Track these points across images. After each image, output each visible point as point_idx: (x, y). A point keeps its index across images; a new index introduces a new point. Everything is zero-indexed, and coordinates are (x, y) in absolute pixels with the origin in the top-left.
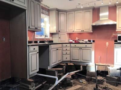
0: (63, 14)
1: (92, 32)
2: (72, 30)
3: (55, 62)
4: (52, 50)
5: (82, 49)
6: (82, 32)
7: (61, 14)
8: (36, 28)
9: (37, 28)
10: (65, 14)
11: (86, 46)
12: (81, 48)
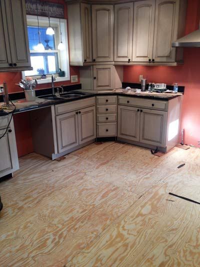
0: (105, 9)
1: (175, 64)
2: (127, 57)
3: (74, 143)
4: (58, 118)
5: (142, 113)
6: (151, 64)
7: (97, 10)
8: (11, 65)
9: (15, 65)
10: (108, 10)
11: (153, 105)
12: (140, 110)
